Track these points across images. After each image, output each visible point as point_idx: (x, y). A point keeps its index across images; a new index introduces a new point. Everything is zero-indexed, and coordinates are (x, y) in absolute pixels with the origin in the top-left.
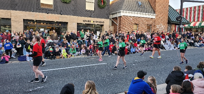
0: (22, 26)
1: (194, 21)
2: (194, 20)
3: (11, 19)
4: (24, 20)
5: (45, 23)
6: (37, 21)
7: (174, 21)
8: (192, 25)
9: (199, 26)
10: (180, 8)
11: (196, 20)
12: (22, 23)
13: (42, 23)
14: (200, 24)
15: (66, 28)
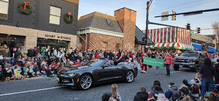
1: (158, 42)
7: (141, 41)
8: (156, 46)
14: (163, 45)
15: (22, 43)
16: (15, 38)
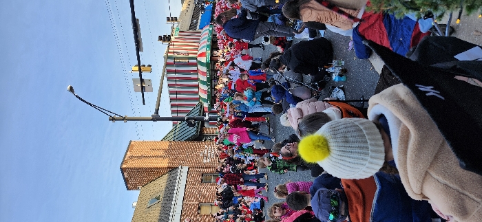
2: (197, 93)
7: (195, 129)
8: (205, 97)
9: (208, 85)
10: (171, 123)
11: (196, 90)
14: (203, 83)
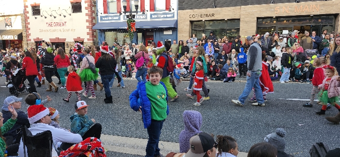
0: (255, 29)
3: (239, 19)
4: (258, 18)
5: (291, 21)
6: (277, 18)
12: (255, 24)
13: (285, 22)
15: (332, 26)
16: (320, 20)
